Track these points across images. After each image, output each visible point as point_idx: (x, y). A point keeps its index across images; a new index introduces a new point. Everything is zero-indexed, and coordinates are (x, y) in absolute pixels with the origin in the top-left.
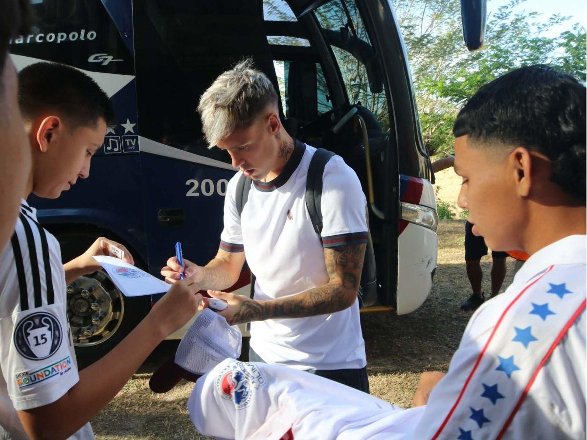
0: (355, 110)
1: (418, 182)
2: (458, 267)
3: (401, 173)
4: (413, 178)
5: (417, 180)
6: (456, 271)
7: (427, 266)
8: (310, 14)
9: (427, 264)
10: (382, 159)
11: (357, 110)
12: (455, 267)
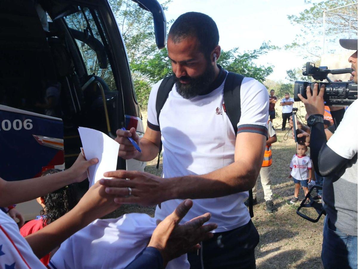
0: (93, 78)
1: (135, 119)
2: (154, 167)
3: (125, 114)
4: (132, 116)
5: (135, 118)
6: (152, 169)
7: (142, 165)
8: (61, 19)
9: (142, 164)
10: (114, 106)
11: (94, 78)
12: (152, 167)
